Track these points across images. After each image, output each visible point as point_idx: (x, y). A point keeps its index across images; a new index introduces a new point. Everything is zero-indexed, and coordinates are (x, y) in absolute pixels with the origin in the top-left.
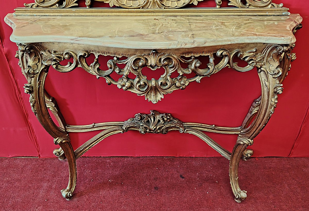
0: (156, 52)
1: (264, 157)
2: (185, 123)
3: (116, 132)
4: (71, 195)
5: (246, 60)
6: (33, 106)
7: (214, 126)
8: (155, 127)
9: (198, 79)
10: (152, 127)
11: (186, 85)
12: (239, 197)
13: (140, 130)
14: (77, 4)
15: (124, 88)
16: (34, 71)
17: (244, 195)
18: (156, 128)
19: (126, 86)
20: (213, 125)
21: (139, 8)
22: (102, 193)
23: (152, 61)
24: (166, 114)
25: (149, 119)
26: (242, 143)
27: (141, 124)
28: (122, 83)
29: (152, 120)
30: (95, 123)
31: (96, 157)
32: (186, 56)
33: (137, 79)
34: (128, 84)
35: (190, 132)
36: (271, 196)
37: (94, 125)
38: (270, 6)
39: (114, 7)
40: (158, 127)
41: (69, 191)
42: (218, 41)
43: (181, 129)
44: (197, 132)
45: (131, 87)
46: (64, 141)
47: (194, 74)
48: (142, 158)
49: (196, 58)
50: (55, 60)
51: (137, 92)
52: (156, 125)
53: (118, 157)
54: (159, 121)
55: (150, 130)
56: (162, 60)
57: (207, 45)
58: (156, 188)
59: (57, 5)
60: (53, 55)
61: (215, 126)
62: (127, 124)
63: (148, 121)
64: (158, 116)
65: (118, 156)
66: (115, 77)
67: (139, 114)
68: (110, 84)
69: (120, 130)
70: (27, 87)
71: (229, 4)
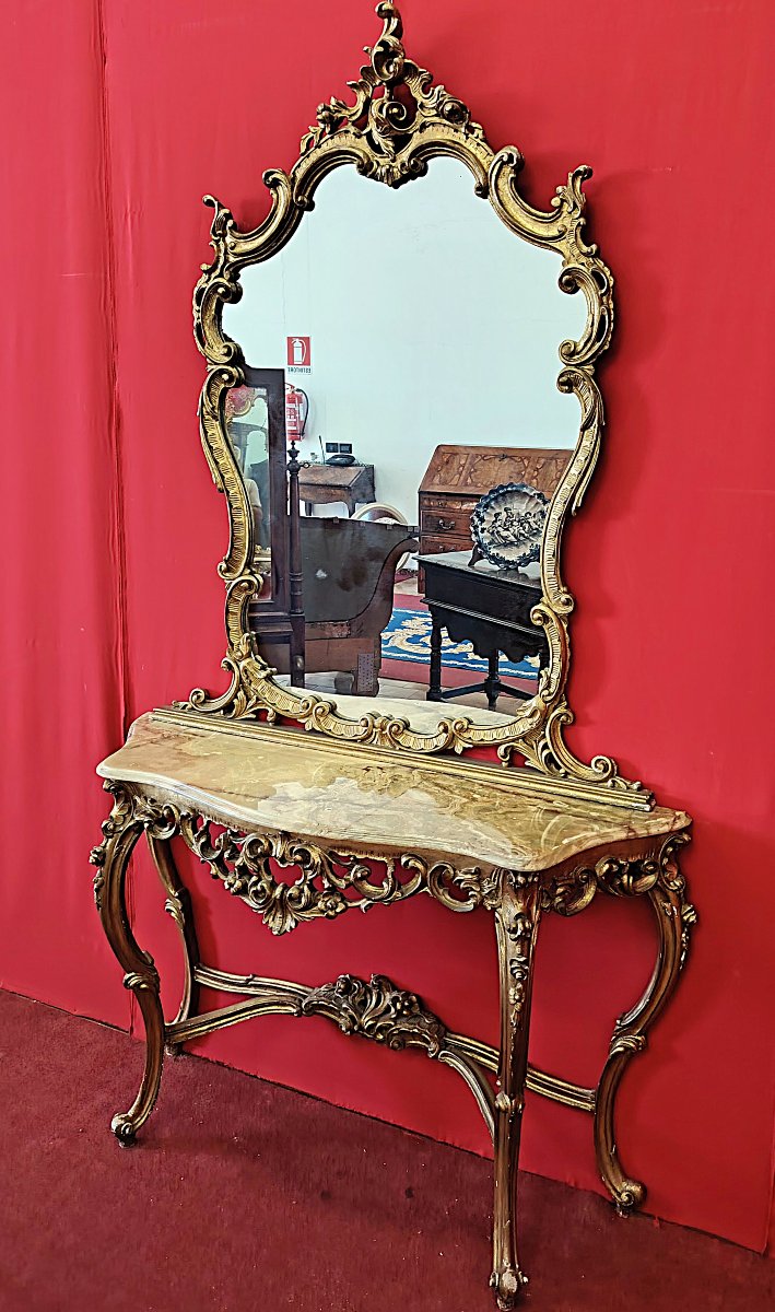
0: (286, 836)
1: (686, 1227)
2: (453, 1036)
3: (282, 1010)
4: (127, 1131)
5: (461, 886)
6: (97, 890)
8: (371, 1022)
9: (363, 903)
10: (365, 1021)
11: (338, 910)
12: (494, 1284)
13: (341, 1021)
15: (233, 890)
16: (115, 826)
17: (509, 1282)
18: (375, 1024)
19: (236, 886)
21: (355, 741)
23: (279, 849)
24: (407, 996)
25: (368, 996)
27: (344, 1006)
28: (232, 880)
29: (374, 1000)
30: (254, 976)
31: (246, 1074)
32: (340, 854)
33: (254, 879)
34: (239, 884)
35: (452, 1062)
37: (249, 980)
38: (610, 783)
39: (313, 731)
40: (379, 1025)
41: (129, 1120)
43: (433, 1046)
44: (467, 1064)
45: (243, 890)
46: (143, 986)
47: (354, 891)
48: (348, 1113)
49: (357, 861)
50: (150, 815)
51: (252, 904)
52: (376, 1019)
54: (388, 1009)
55: (361, 1027)
56: (294, 850)
57: (366, 839)
58: (326, 1196)
60: (149, 806)
62: (314, 995)
63: (364, 1003)
64: (388, 995)
67: (348, 976)
68: (216, 877)
69: (294, 1007)
70: (95, 852)
71: (527, 763)
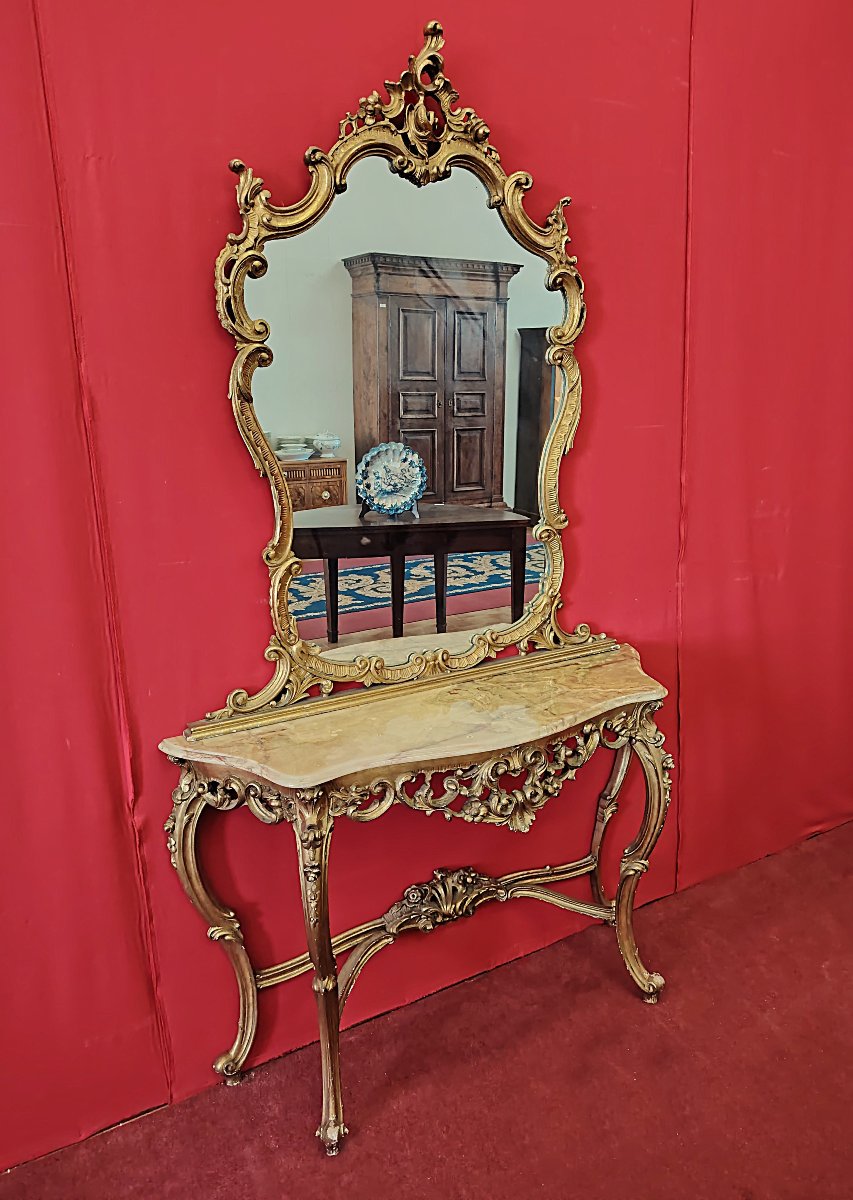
0: (522, 747)
2: (502, 879)
3: (380, 946)
4: (346, 1130)
5: (617, 729)
7: (548, 867)
8: (452, 907)
9: (571, 774)
10: (447, 909)
12: (654, 988)
13: (421, 925)
14: (307, 695)
15: (477, 819)
18: (455, 906)
19: (481, 814)
20: (545, 867)
22: (398, 1104)
23: (515, 762)
24: (466, 870)
26: (632, 872)
27: (424, 910)
28: (474, 812)
29: (441, 891)
32: (553, 745)
33: (496, 798)
34: (483, 811)
35: (519, 894)
36: (694, 970)
38: (591, 640)
40: (458, 905)
41: (337, 1123)
42: (589, 713)
43: (502, 892)
44: (531, 890)
50: (354, 803)
51: (498, 820)
52: (454, 903)
53: (368, 1021)
54: (455, 889)
55: (444, 916)
56: (529, 757)
59: (274, 703)
60: (353, 794)
61: (551, 867)
62: (393, 919)
63: (434, 899)
64: (448, 880)
65: (368, 1017)
66: (460, 803)
67: (414, 886)
68: (452, 818)
69: (387, 938)
71: (537, 648)
